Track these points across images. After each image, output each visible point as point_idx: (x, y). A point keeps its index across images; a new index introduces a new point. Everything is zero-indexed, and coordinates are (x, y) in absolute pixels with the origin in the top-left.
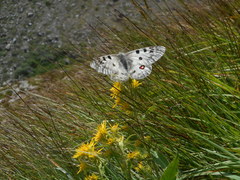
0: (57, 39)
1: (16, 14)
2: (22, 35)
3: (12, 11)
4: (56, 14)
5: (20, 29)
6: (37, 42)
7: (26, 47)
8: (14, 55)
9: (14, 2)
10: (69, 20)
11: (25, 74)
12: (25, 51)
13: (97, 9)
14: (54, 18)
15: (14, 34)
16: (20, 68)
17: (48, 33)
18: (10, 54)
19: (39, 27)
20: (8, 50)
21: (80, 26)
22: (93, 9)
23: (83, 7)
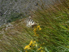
0: (19, 11)
1: (7, 4)
2: (9, 10)
3: (6, 3)
4: (18, 4)
5: (8, 8)
6: (13, 12)
7: (10, 14)
8: (6, 16)
9: (6, 1)
10: (22, 5)
11: (10, 21)
12: (10, 15)
13: (30, 2)
14: (18, 5)
15: (7, 10)
16: (8, 20)
17: (16, 9)
18: (5, 16)
19: (13, 8)
20: (5, 14)
21: (25, 7)
22: (29, 2)
23: (26, 2)
